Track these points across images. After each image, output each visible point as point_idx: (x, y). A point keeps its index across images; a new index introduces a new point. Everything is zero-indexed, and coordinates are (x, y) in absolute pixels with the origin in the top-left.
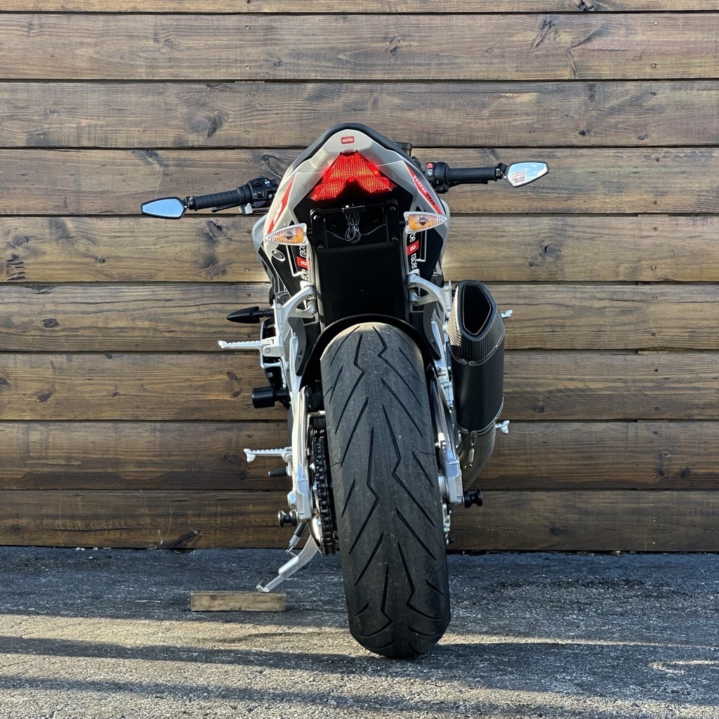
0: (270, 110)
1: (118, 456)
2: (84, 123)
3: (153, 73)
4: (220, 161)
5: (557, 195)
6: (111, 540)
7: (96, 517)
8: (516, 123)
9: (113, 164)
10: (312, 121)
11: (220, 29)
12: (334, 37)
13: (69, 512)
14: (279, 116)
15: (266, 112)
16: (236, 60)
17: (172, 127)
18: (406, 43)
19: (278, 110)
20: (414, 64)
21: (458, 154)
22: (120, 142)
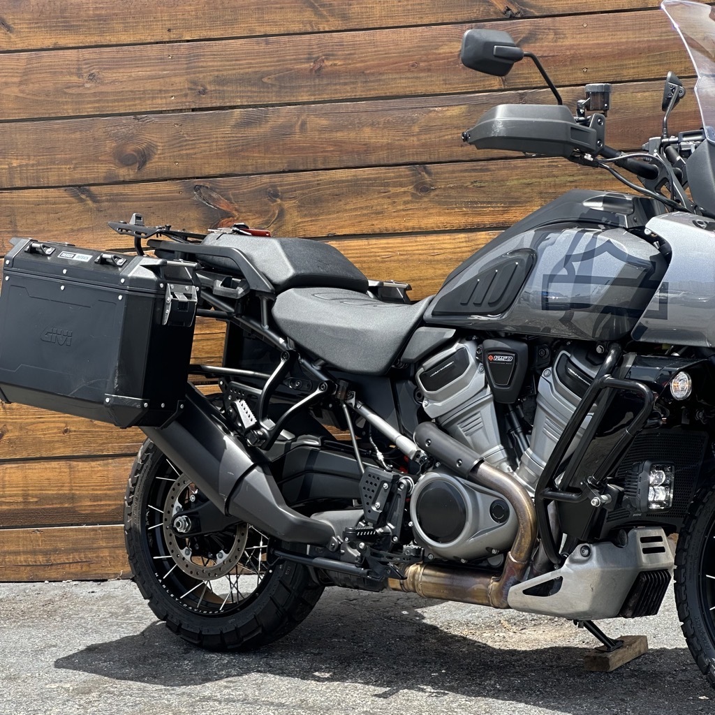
0: (199, 140)
1: (73, 492)
2: (15, 163)
3: (79, 109)
4: (152, 194)
5: (492, 209)
6: (72, 573)
7: (55, 551)
8: (446, 137)
9: (47, 203)
10: (240, 148)
11: (142, 60)
12: (258, 60)
13: (30, 548)
14: (207, 145)
15: (194, 142)
16: (160, 91)
17: (102, 162)
18: (331, 63)
19: (205, 139)
20: (340, 84)
21: (389, 173)
22: (53, 180)
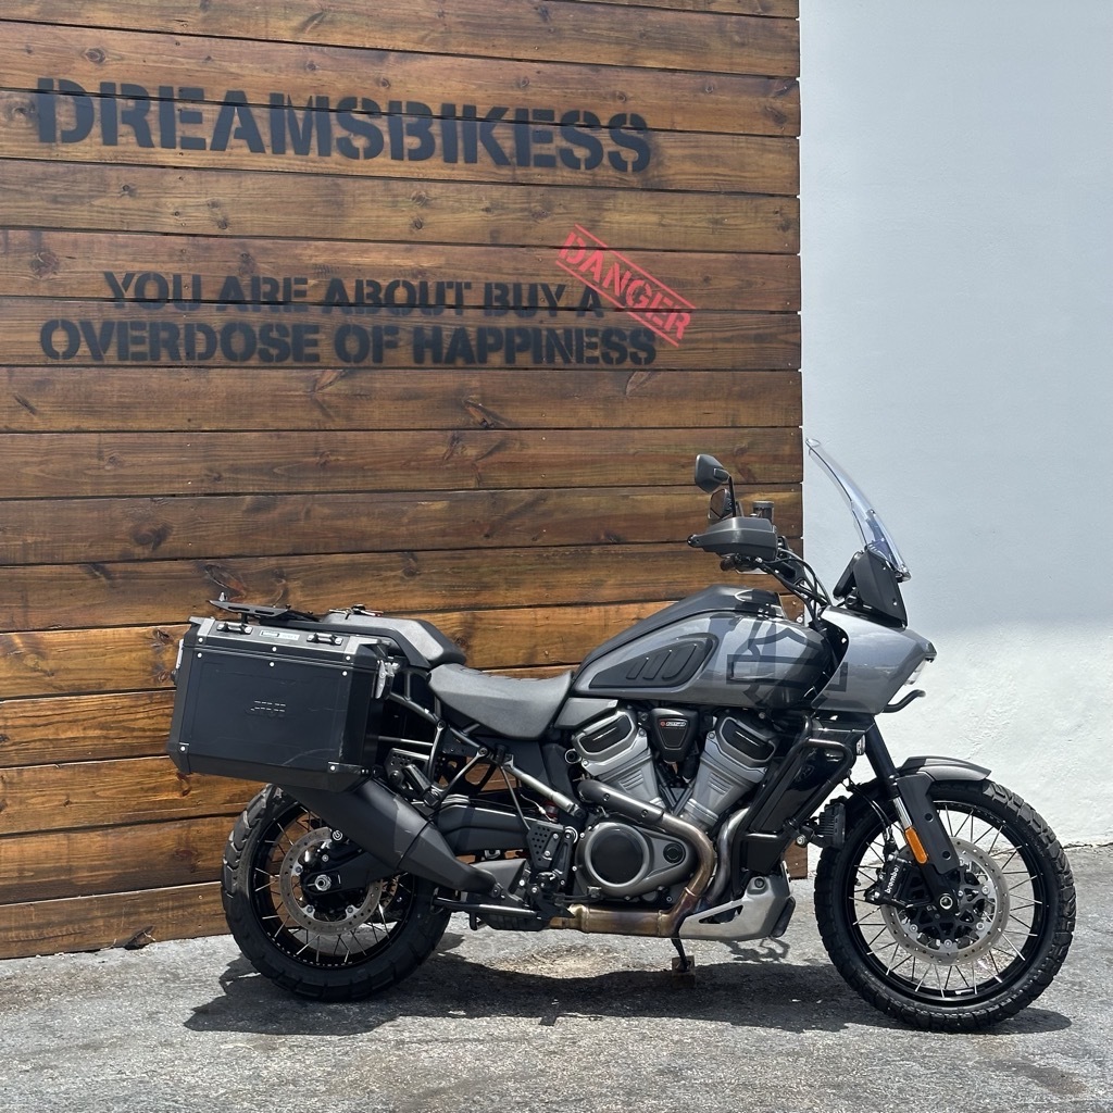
0: (212, 523)
1: (71, 863)
2: (30, 540)
3: (99, 490)
4: (164, 572)
5: (467, 592)
7: (49, 924)
8: (431, 528)
9: (61, 579)
11: (161, 447)
12: (270, 453)
13: (22, 923)
14: (219, 528)
15: (207, 525)
16: (178, 476)
17: (118, 540)
18: (334, 458)
19: (218, 522)
20: (342, 477)
22: (68, 557)
